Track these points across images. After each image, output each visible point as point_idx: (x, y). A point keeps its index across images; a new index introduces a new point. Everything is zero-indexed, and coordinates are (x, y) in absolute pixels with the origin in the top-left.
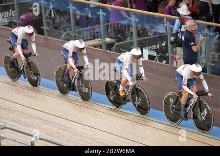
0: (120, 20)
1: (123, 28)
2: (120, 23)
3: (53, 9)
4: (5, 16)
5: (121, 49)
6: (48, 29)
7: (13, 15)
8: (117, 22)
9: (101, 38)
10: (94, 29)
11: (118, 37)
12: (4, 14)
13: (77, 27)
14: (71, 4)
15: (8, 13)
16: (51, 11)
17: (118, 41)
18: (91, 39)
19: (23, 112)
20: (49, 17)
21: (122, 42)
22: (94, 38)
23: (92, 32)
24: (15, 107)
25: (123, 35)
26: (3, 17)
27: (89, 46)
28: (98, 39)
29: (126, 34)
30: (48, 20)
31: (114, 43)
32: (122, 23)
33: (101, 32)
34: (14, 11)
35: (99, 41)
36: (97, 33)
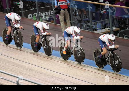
0: (123, 15)
1: (125, 20)
2: (123, 17)
3: (77, 9)
4: (46, 15)
5: (124, 35)
6: (74, 22)
7: (51, 14)
8: (121, 16)
9: (109, 27)
10: (105, 22)
11: (121, 27)
12: (46, 13)
13: (93, 21)
14: (89, 5)
15: (48, 12)
16: (76, 10)
17: (121, 29)
18: (103, 29)
19: (59, 77)
20: (75, 14)
21: (124, 30)
22: (105, 28)
23: (103, 23)
24: (54, 74)
25: (125, 25)
26: (45, 15)
27: (102, 33)
28: (108, 28)
29: (127, 25)
30: (75, 17)
31: (119, 30)
32: (124, 17)
33: (109, 23)
34: (52, 11)
35: (108, 29)
36: (107, 24)
